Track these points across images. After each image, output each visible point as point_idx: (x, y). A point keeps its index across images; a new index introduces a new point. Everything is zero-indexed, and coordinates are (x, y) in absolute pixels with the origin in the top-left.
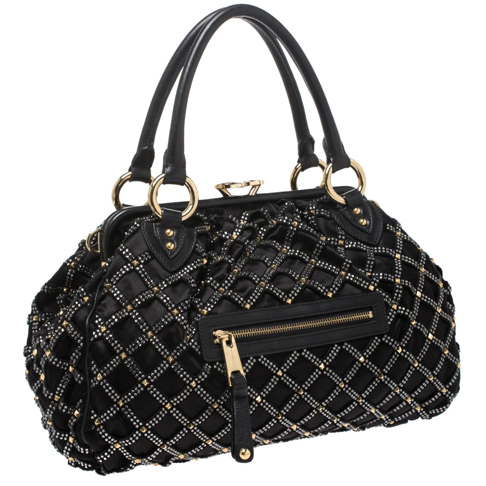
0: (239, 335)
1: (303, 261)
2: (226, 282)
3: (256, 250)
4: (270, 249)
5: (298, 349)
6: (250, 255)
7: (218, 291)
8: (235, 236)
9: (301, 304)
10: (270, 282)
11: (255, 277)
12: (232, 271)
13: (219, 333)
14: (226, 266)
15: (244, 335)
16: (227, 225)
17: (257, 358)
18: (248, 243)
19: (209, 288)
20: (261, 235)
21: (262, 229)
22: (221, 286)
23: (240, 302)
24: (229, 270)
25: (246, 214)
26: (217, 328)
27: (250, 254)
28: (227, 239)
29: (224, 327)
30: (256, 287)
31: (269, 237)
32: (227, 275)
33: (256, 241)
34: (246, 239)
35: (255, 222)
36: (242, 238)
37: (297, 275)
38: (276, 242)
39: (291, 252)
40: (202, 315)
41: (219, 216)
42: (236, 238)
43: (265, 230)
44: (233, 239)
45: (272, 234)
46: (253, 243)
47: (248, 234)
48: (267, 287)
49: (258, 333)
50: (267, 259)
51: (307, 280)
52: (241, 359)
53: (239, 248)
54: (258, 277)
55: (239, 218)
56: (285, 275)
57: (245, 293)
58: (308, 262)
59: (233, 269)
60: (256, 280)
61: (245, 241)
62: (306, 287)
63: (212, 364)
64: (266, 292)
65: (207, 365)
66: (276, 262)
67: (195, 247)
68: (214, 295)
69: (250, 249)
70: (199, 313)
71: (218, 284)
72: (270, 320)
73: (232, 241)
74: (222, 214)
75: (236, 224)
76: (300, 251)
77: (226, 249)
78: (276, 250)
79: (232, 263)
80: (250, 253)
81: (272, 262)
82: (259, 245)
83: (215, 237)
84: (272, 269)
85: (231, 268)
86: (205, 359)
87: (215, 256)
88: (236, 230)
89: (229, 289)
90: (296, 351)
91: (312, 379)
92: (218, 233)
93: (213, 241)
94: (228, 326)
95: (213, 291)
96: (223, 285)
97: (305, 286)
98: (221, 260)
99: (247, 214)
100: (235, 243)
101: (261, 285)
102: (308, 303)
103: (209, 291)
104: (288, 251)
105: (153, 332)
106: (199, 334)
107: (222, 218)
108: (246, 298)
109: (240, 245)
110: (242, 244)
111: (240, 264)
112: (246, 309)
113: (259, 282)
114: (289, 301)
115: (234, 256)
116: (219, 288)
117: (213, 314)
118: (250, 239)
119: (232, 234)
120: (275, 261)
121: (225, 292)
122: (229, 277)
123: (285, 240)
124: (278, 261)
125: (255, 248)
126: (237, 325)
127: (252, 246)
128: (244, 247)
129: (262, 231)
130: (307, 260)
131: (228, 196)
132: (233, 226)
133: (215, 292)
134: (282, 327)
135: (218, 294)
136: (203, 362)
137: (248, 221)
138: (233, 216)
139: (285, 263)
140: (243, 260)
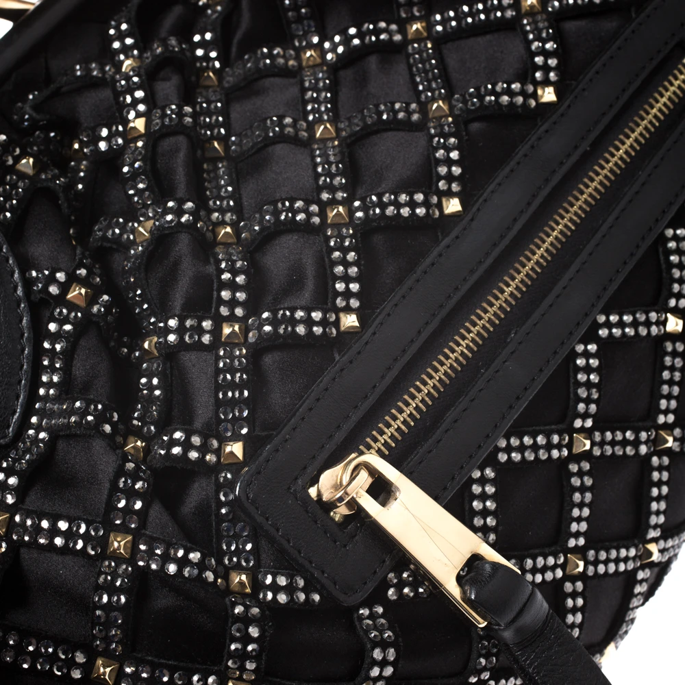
0: (392, 437)
1: (390, 51)
2: (225, 294)
3: (233, 115)
4: (268, 82)
5: (582, 330)
6: (227, 148)
7: (225, 344)
8: (140, 124)
9: (491, 187)
10: (352, 189)
11: (299, 211)
12: (215, 243)
13: (327, 483)
14: (183, 244)
15: (405, 422)
16: (86, 105)
17: (491, 461)
18: (195, 115)
19: (189, 359)
20: (206, 57)
21: (197, 38)
22: (219, 321)
23: (317, 330)
24: (205, 246)
25: (117, 28)
26: (311, 471)
27: (224, 140)
28: (122, 150)
29: (330, 447)
30: (328, 239)
31: (234, 49)
32: (211, 269)
33: (207, 87)
34: (180, 107)
35: (163, 34)
36: (164, 115)
37: (408, 104)
38: (271, 50)
39: (334, 49)
40: (235, 466)
41: (46, 92)
42: (147, 125)
43: (208, 36)
44: (140, 137)
45: (239, 35)
46: (209, 103)
47: (168, 87)
48: (359, 214)
49: (440, 380)
50: (288, 120)
51: (447, 98)
52: (447, 507)
53: (178, 150)
54: (308, 203)
55: (110, 57)
56: (377, 132)
57: (310, 284)
58: (406, 42)
59: (215, 235)
60: (310, 215)
61: (181, 115)
62: (467, 122)
63: (377, 596)
64: (366, 233)
65: (364, 612)
66: (318, 111)
67: (28, 283)
68: (224, 371)
69: (210, 126)
70: (218, 467)
71: (206, 324)
72: (444, 312)
73: (140, 144)
74: (48, 80)
75: (114, 81)
76: (359, 27)
77: (141, 186)
78: (286, 72)
79: (196, 221)
80: (219, 138)
81: (306, 120)
82: (227, 95)
83: (79, 162)
84: (323, 140)
85: (203, 235)
86: (348, 600)
87: (123, 228)
88: (129, 99)
89: (253, 307)
90: (581, 342)
91: (671, 383)
92: (76, 146)
93: (81, 180)
94: (340, 436)
95: (210, 357)
96: (224, 311)
97: (463, 122)
98: (151, 232)
99: (124, 27)
100: (154, 146)
101: (338, 220)
102: (507, 170)
103: (195, 366)
104: (323, 53)
105: (108, 655)
106: (272, 541)
107: (57, 93)
108: (325, 299)
109: (172, 140)
110: (178, 129)
111: (222, 199)
112: (351, 333)
113: (322, 214)
114: (453, 206)
115: (181, 191)
116: (216, 332)
117: (268, 439)
118: (187, 96)
119: (125, 122)
120: (313, 111)
121: (246, 330)
122: (222, 271)
123: (289, 23)
124: (318, 102)
125: (225, 112)
126: (365, 406)
127: (209, 113)
128: (188, 136)
129: (203, 44)
130: (398, 38)
131: (25, 11)
132: (107, 93)
133: (218, 358)
134: (492, 305)
135: (232, 358)
136: (348, 615)
137: (143, 44)
138: (85, 63)
139: (345, 94)
140: (218, 178)
